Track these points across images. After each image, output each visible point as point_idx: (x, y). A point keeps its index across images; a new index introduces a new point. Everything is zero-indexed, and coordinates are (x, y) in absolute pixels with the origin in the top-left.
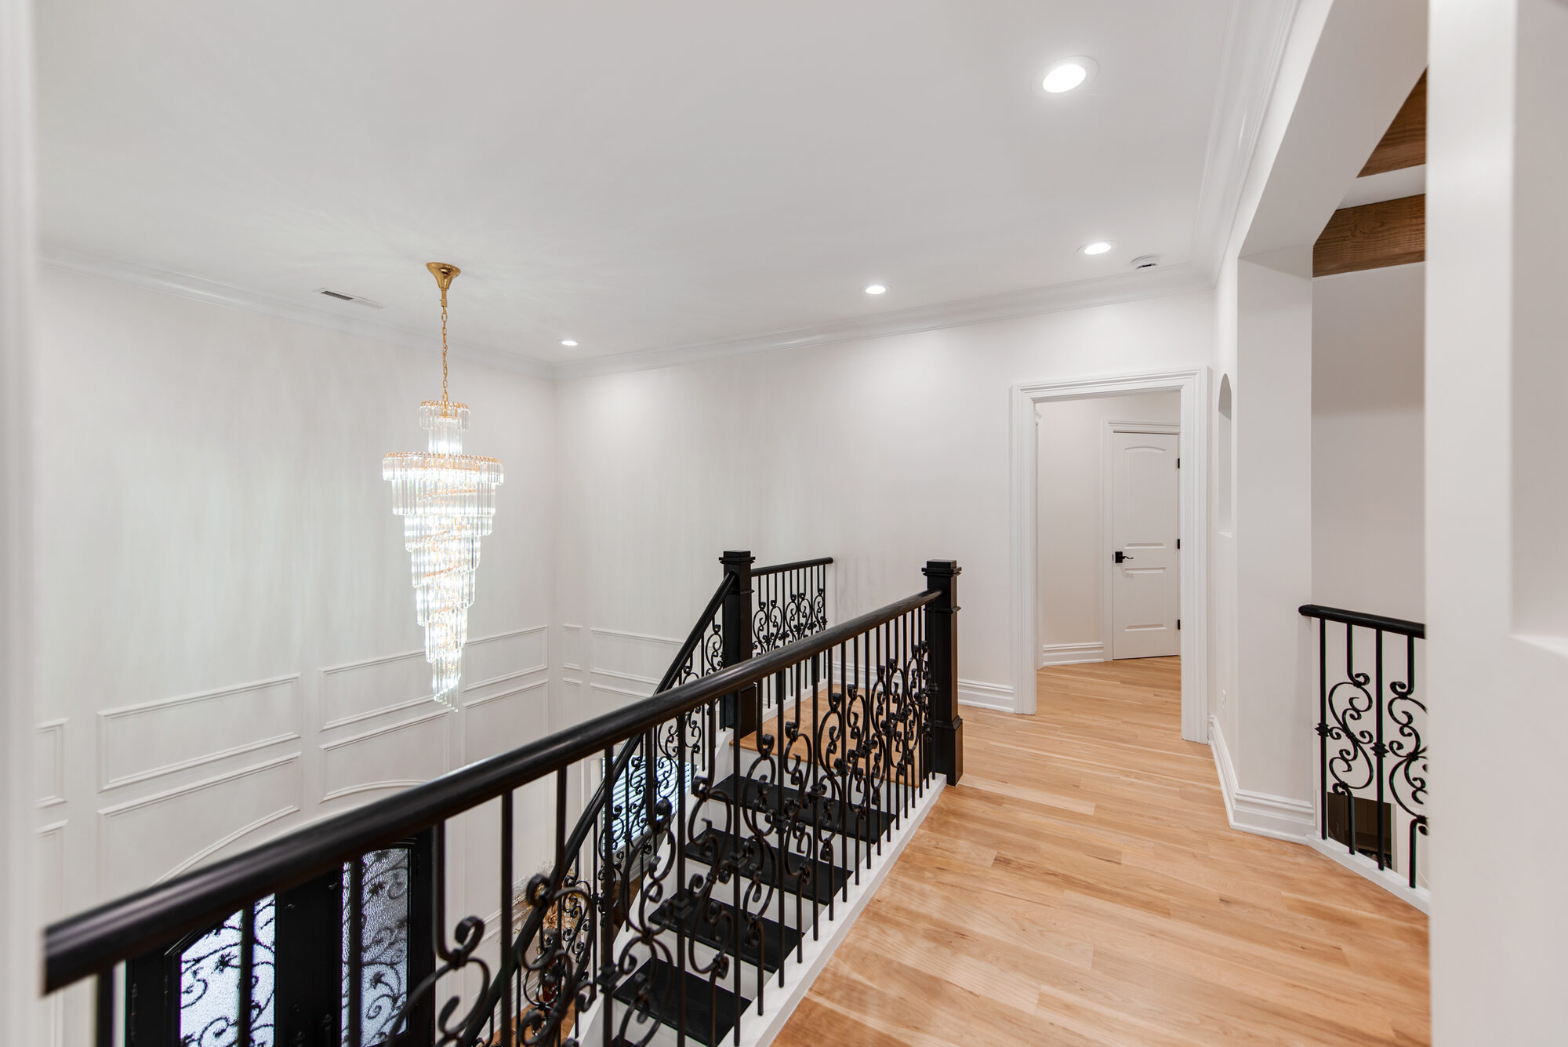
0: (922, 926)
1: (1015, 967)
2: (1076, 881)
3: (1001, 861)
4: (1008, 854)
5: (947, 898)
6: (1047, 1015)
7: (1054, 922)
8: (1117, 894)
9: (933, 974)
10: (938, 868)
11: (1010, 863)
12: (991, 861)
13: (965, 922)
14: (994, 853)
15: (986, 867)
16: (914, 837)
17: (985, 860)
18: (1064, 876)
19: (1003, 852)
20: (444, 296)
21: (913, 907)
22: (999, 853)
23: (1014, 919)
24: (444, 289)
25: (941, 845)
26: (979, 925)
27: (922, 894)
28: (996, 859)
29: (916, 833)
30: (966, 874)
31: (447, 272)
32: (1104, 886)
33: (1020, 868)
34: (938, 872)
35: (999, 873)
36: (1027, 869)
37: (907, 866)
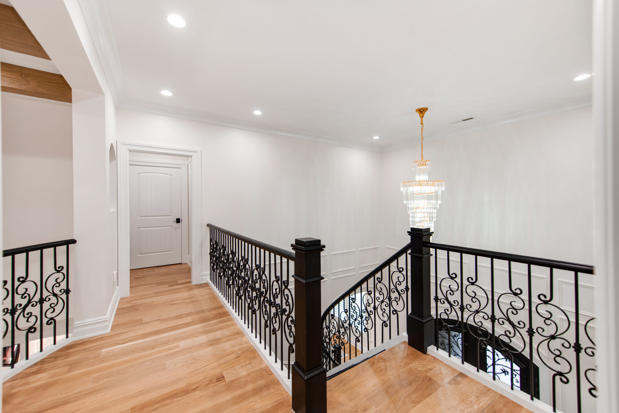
0: (224, 340)
1: (190, 348)
2: (183, 394)
3: (221, 378)
4: (221, 384)
5: (225, 350)
6: (175, 344)
7: (184, 368)
8: (160, 402)
9: (210, 334)
10: (240, 357)
11: (217, 380)
12: (225, 375)
13: (213, 348)
14: (227, 380)
15: (224, 370)
16: (263, 361)
17: (227, 374)
18: (189, 393)
19: (224, 383)
20: (422, 120)
21: (232, 341)
22: (226, 381)
23: (199, 360)
24: (422, 117)
25: (250, 366)
26: (209, 350)
27: (234, 346)
28: (224, 377)
29: (264, 362)
30: (228, 362)
31: (422, 111)
32: (167, 402)
33: (211, 381)
34: (238, 356)
35: (217, 372)
36: (207, 383)
37: (250, 350)
